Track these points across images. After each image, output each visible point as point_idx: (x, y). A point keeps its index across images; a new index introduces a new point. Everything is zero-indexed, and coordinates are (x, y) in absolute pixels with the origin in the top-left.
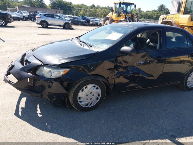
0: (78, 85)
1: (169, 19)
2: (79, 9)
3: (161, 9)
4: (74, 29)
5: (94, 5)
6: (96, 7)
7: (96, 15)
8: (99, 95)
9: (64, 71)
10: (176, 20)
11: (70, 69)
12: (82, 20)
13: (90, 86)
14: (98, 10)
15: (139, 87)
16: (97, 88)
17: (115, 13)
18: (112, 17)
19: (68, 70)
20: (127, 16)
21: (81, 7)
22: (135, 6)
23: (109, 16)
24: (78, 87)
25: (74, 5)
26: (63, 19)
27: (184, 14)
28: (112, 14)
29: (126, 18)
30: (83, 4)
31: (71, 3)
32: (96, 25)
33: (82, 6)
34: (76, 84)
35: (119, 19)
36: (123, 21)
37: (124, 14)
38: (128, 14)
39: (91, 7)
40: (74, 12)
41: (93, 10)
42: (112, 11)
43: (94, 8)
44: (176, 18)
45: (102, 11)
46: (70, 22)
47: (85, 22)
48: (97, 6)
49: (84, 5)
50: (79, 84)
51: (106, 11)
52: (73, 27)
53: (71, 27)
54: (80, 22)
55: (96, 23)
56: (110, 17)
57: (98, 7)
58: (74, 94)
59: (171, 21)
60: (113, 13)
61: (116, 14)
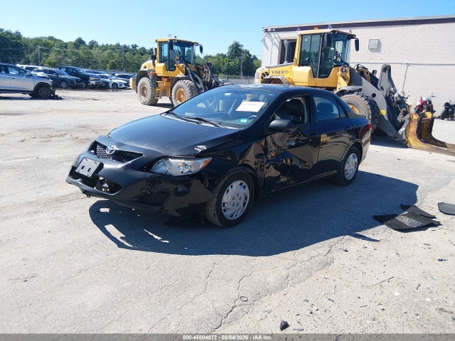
0: (222, 183)
1: (274, 74)
2: (41, 50)
3: (236, 52)
4: (61, 99)
5: (82, 40)
6: (87, 43)
7: (89, 65)
8: (246, 199)
9: (205, 162)
10: (286, 76)
11: (211, 158)
12: (68, 77)
13: (236, 184)
14: (94, 52)
15: (292, 182)
16: (244, 187)
17: (160, 62)
18: (155, 71)
19: (209, 159)
20: (188, 69)
21: (46, 44)
22: (201, 49)
23: (145, 67)
24: (223, 186)
25: (28, 40)
26: (31, 75)
27: (299, 65)
28: (154, 64)
29: (186, 73)
30: (51, 38)
31: (18, 36)
32: (103, 87)
33: (51, 42)
34: (220, 181)
35: (171, 74)
36: (182, 79)
37: (181, 65)
38: (189, 65)
39: (75, 44)
40: (30, 56)
41: (80, 52)
42: (154, 58)
43: (82, 47)
44: (287, 72)
45: (105, 53)
46: (49, 82)
47: (77, 80)
48: (91, 42)
49: (56, 40)
50: (224, 180)
51: (114, 54)
52: (58, 93)
53: (54, 94)
54: (64, 80)
55: (104, 82)
56: (150, 70)
57: (93, 44)
58: (217, 198)
59: (279, 78)
60: (156, 61)
61: (163, 64)
